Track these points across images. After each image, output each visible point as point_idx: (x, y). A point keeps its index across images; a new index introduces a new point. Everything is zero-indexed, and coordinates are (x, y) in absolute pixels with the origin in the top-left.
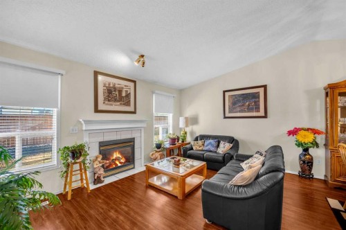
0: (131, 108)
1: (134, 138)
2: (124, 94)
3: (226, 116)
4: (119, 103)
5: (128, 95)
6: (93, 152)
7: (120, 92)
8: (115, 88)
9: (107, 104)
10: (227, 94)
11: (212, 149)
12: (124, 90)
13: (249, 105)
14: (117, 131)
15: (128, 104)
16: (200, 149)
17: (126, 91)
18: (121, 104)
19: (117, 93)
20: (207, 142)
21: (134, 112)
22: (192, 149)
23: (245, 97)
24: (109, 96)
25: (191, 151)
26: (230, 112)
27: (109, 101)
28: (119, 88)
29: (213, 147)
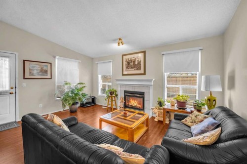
0: (142, 71)
1: (144, 92)
2: (136, 63)
4: (133, 69)
5: (139, 63)
6: (121, 95)
7: (134, 62)
8: (131, 61)
9: (128, 71)
14: (132, 85)
15: (139, 68)
17: (138, 60)
18: (135, 69)
19: (132, 63)
21: (144, 74)
24: (128, 66)
27: (128, 69)
28: (134, 59)
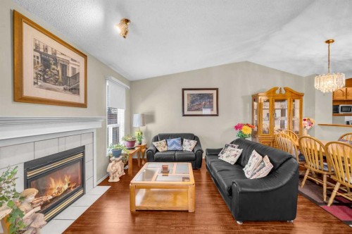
0: (80, 99)
1: (84, 147)
2: (70, 74)
3: (185, 114)
4: (62, 88)
5: (76, 76)
7: (64, 67)
8: (55, 60)
9: (41, 87)
10: (186, 92)
11: (178, 148)
12: (71, 66)
13: (205, 105)
14: (58, 136)
16: (166, 149)
17: (74, 70)
18: (65, 89)
19: (59, 68)
20: (170, 141)
21: (84, 106)
22: (157, 151)
23: (202, 96)
24: (44, 72)
25: (157, 153)
26: (189, 110)
27: (45, 80)
28: (63, 60)
29: (178, 145)
